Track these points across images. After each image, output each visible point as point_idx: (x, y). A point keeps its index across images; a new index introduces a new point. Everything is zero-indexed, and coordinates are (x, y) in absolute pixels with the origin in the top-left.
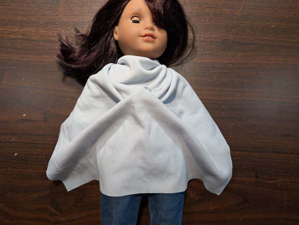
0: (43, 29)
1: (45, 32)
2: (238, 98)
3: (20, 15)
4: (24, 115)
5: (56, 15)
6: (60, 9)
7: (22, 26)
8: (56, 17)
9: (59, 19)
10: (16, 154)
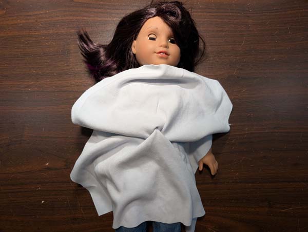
0: (57, 80)
1: (59, 82)
2: (247, 132)
3: (33, 68)
4: (47, 164)
5: (68, 66)
6: (71, 59)
7: (37, 79)
8: (68, 68)
9: (71, 69)
10: (43, 202)
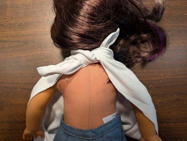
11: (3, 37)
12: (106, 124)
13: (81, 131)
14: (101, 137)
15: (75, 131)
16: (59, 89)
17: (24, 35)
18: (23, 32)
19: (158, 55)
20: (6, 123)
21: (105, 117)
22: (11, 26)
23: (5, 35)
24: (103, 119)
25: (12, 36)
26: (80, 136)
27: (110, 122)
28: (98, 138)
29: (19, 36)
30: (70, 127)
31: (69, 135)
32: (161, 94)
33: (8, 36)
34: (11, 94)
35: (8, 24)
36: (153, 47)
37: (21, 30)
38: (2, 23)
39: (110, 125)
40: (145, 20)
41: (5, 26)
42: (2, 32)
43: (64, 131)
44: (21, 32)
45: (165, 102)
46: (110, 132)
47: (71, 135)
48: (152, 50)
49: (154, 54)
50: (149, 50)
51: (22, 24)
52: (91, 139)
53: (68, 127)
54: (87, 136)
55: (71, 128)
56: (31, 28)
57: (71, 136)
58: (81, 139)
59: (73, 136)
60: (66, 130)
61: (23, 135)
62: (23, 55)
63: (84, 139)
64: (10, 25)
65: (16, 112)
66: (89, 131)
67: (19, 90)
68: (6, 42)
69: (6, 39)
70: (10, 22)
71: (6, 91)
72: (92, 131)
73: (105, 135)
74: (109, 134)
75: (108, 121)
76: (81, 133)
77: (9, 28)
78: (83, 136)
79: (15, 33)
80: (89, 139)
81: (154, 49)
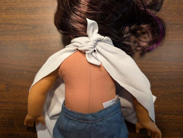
5: (15, 2)
8: (15, 4)
9: (18, 5)
11: (13, 20)
12: (106, 109)
13: (82, 114)
14: (100, 121)
15: (75, 115)
16: (60, 76)
17: (32, 20)
18: (32, 16)
19: (157, 46)
20: (10, 103)
21: (105, 102)
22: (22, 9)
23: (15, 18)
24: (103, 104)
25: (21, 20)
26: (80, 119)
27: (110, 107)
28: (98, 122)
29: (28, 20)
30: (70, 111)
31: (70, 119)
32: (164, 86)
33: (18, 19)
34: (17, 76)
35: (19, 7)
36: (152, 37)
37: (30, 15)
38: (12, 6)
39: (110, 110)
40: (145, 10)
41: (16, 9)
42: (12, 15)
43: (65, 115)
44: (30, 16)
45: (168, 94)
46: (110, 116)
47: (72, 118)
48: (151, 40)
49: (153, 44)
50: (148, 40)
51: (32, 8)
52: (91, 122)
53: (69, 111)
54: (87, 120)
55: (72, 112)
56: (40, 13)
57: (72, 120)
58: (81, 123)
59: (74, 120)
60: (67, 114)
61: (25, 120)
62: (32, 39)
63: (84, 123)
64: (20, 8)
65: (21, 94)
66: (89, 115)
67: (26, 72)
68: (15, 24)
69: (15, 22)
70: (20, 6)
71: (13, 73)
72: (92, 115)
73: (105, 119)
74: (109, 119)
75: (108, 105)
76: (81, 117)
77: (19, 11)
78: (84, 120)
79: (24, 17)
80: (89, 122)
81: (153, 39)
